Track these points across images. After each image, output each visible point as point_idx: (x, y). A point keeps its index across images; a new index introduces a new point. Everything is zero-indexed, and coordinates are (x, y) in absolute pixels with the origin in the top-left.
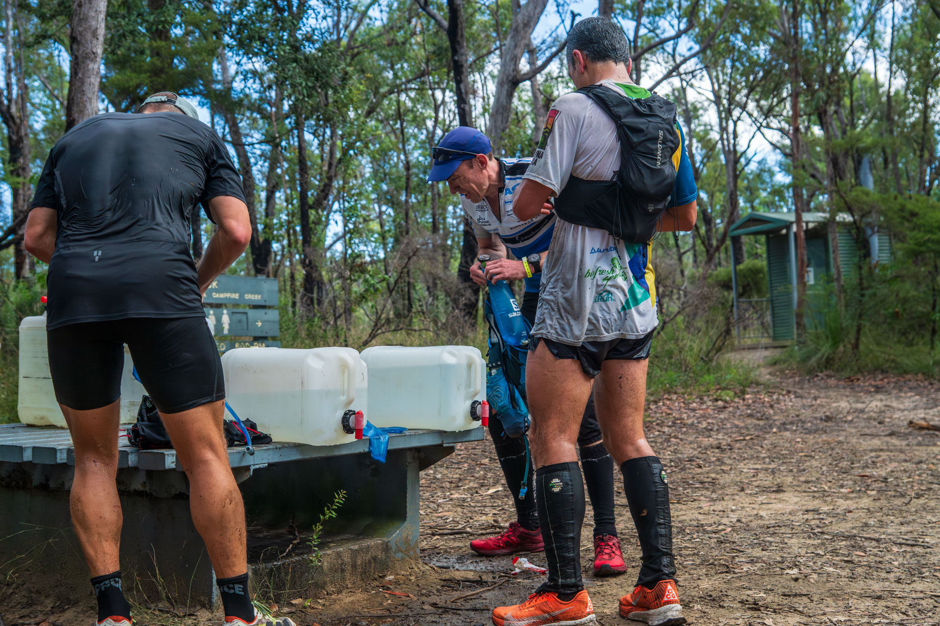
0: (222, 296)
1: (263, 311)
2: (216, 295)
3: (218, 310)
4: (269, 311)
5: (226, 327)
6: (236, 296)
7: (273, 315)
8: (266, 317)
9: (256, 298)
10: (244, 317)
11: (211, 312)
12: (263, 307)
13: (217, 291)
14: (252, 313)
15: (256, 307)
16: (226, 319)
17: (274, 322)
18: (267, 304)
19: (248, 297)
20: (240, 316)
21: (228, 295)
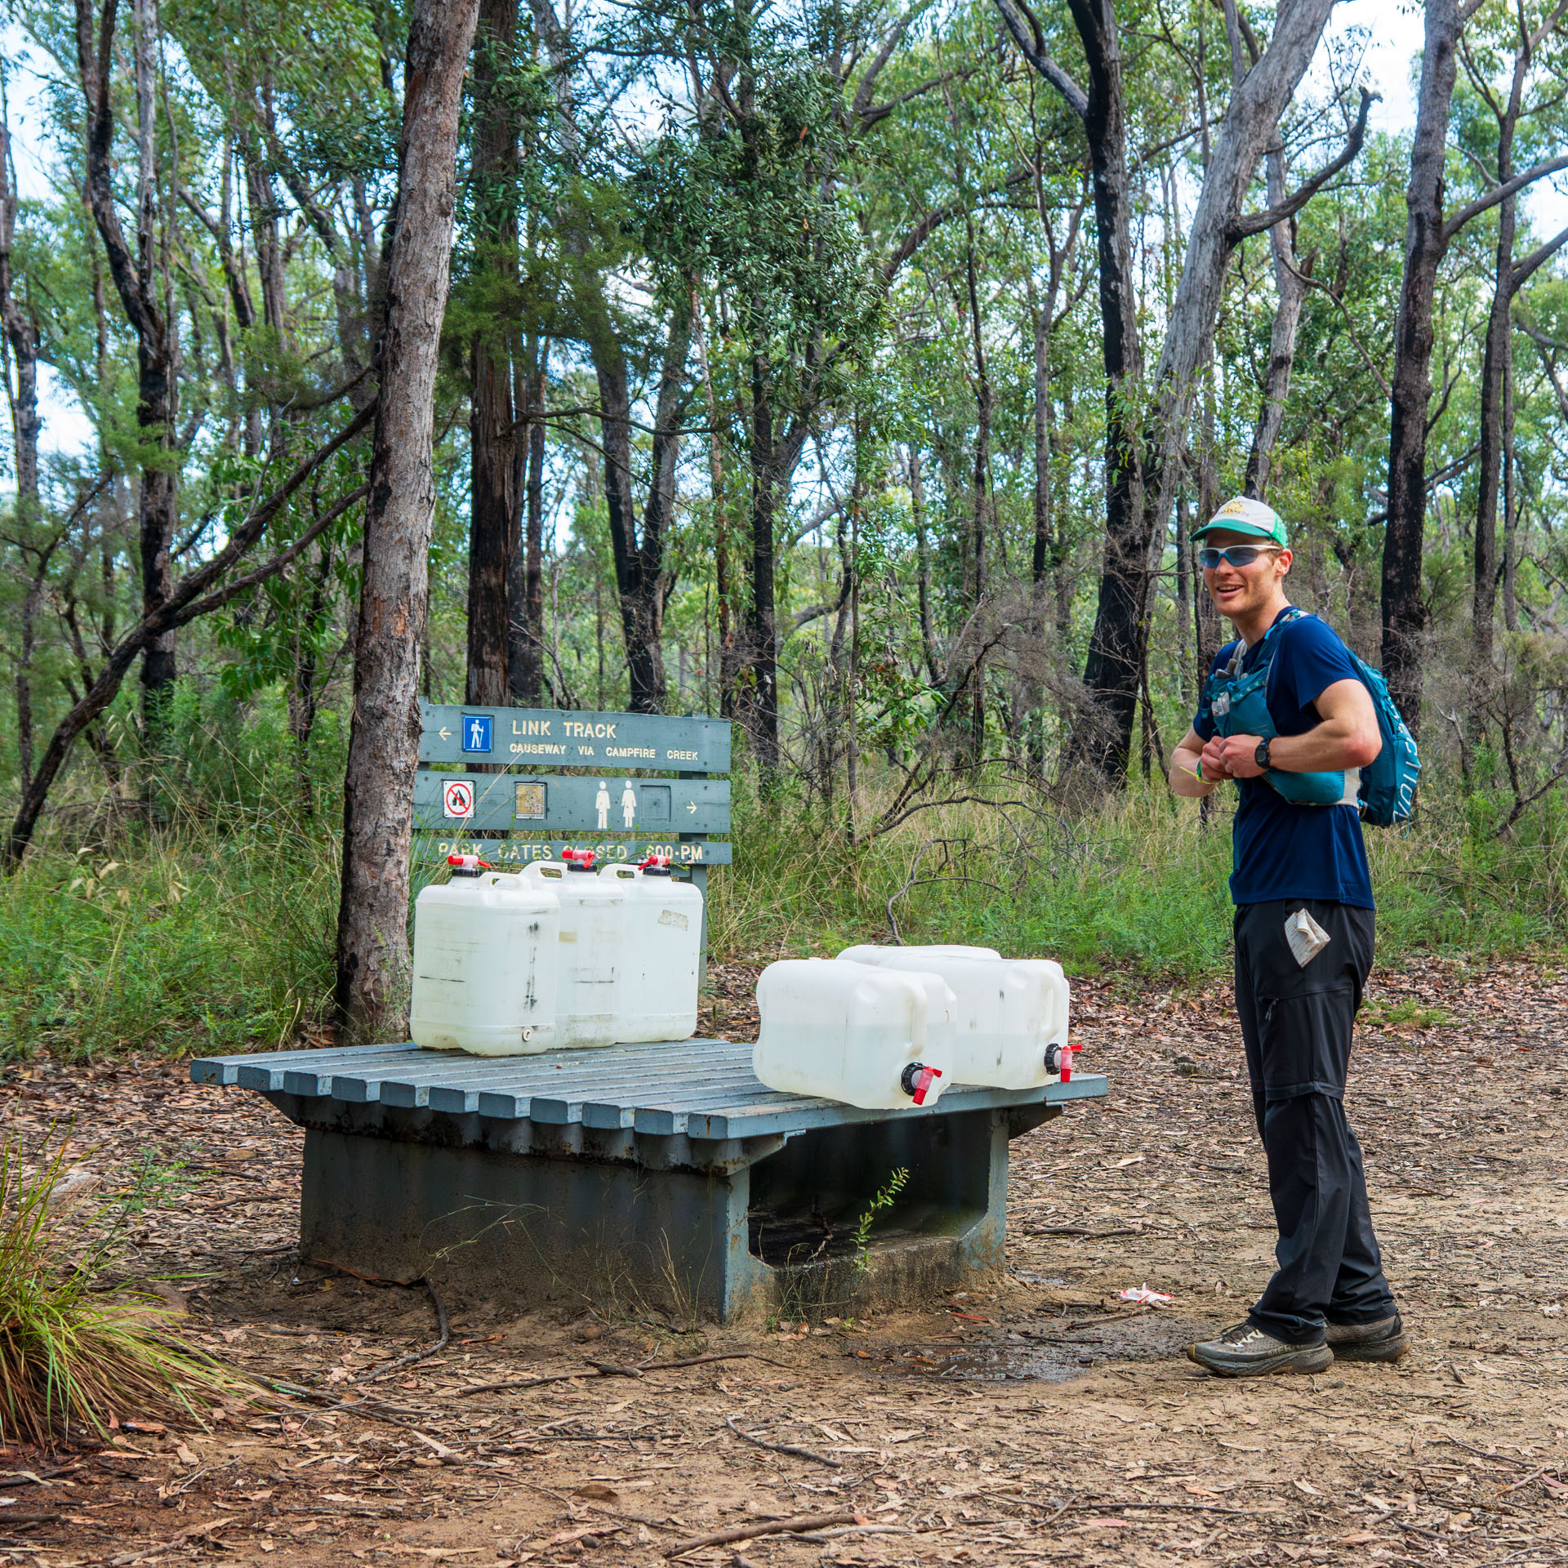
0: (624, 753)
1: (699, 783)
2: (612, 752)
4: (711, 783)
5: (629, 814)
6: (650, 753)
7: (719, 791)
8: (706, 795)
9: (688, 757)
10: (663, 795)
11: (603, 785)
12: (702, 775)
13: (614, 743)
14: (677, 785)
15: (685, 775)
16: (629, 799)
17: (721, 804)
18: (707, 769)
19: (674, 755)
20: (655, 794)
21: (635, 752)
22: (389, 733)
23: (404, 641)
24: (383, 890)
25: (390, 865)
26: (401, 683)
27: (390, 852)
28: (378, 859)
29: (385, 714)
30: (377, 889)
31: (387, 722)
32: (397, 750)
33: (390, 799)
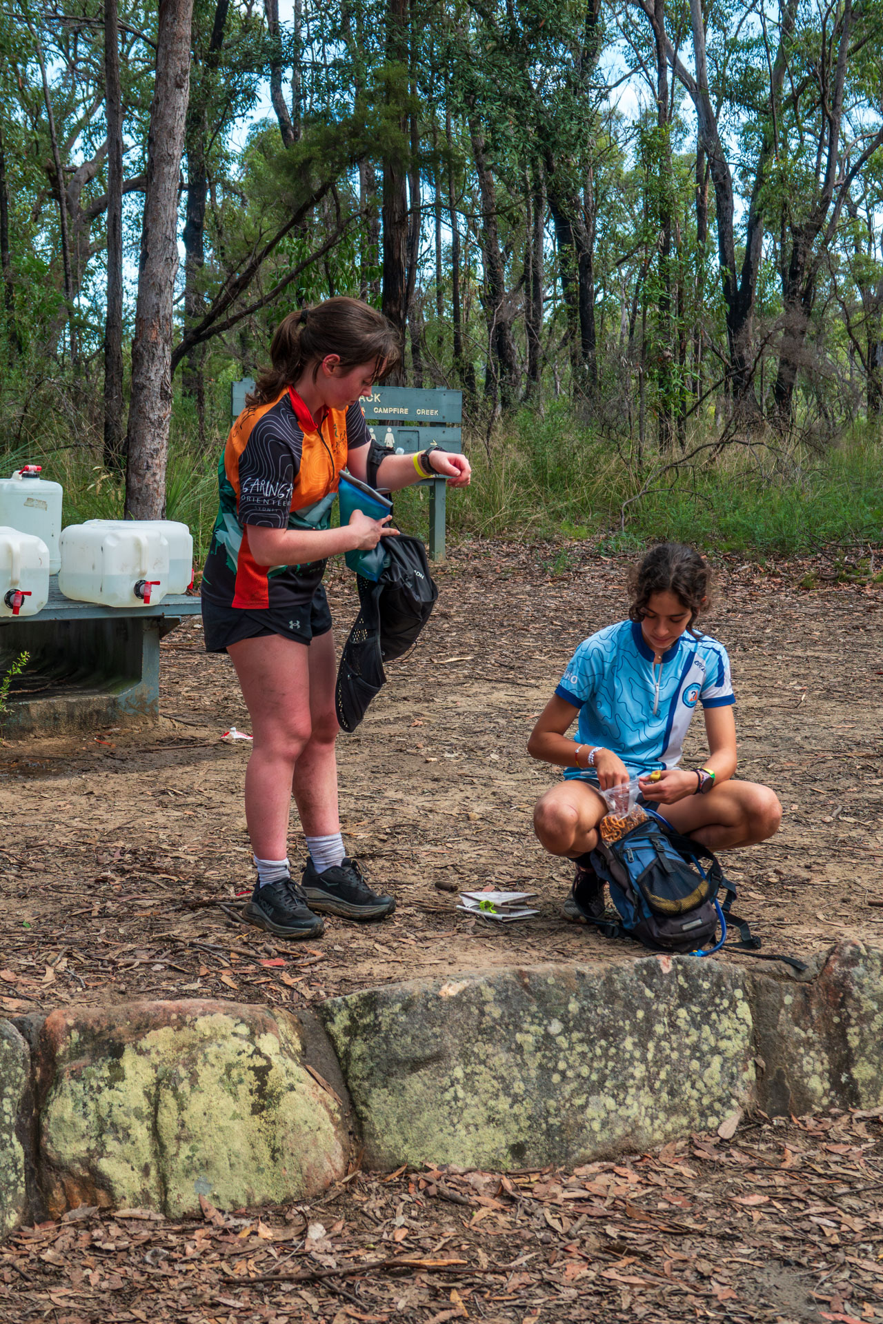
0: (386, 411)
1: (439, 430)
2: (377, 410)
3: (382, 427)
4: (448, 430)
6: (406, 411)
7: (453, 434)
8: (443, 437)
9: (432, 413)
10: (415, 435)
11: (371, 430)
13: (379, 405)
14: (425, 431)
15: (433, 424)
16: (391, 438)
17: (454, 442)
18: (446, 420)
19: (421, 412)
20: (409, 435)
21: (395, 410)
22: (147, 398)
23: (156, 344)
24: (144, 490)
25: (148, 475)
26: (154, 369)
27: (148, 468)
28: (141, 472)
29: (144, 387)
30: (140, 489)
31: (145, 392)
32: (152, 408)
33: (149, 437)
